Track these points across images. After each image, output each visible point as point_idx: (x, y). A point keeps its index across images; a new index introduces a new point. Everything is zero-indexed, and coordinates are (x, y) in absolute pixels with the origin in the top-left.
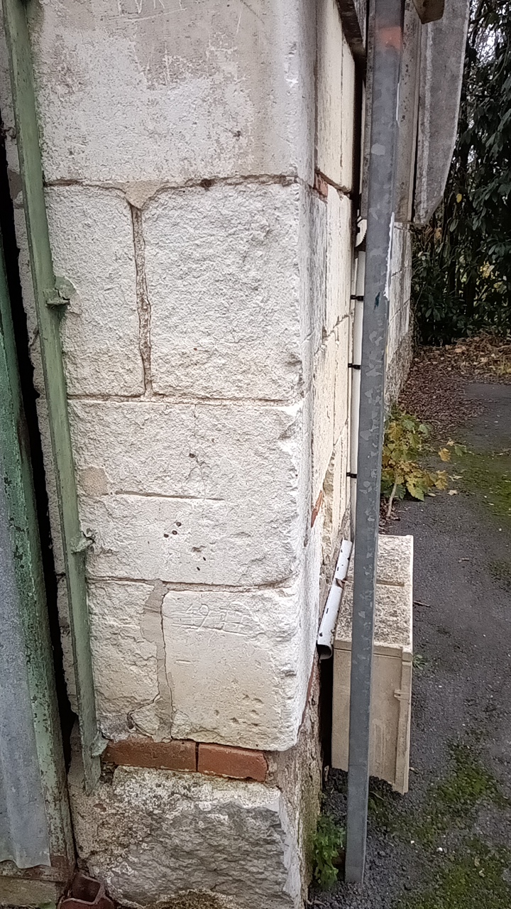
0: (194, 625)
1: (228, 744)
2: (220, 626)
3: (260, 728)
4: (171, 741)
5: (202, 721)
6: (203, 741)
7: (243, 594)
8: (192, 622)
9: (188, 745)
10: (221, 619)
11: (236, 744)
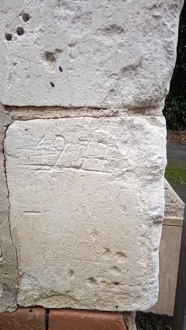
0: (46, 165)
1: (83, 308)
2: (78, 164)
3: (121, 286)
4: (17, 309)
5: (54, 284)
6: (54, 307)
7: (108, 119)
8: (44, 161)
9: (37, 312)
10: (81, 154)
11: (92, 308)
